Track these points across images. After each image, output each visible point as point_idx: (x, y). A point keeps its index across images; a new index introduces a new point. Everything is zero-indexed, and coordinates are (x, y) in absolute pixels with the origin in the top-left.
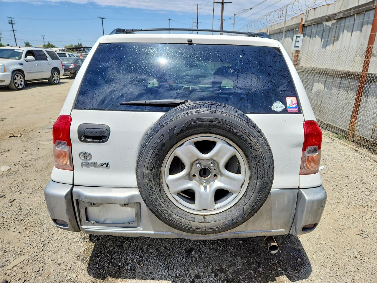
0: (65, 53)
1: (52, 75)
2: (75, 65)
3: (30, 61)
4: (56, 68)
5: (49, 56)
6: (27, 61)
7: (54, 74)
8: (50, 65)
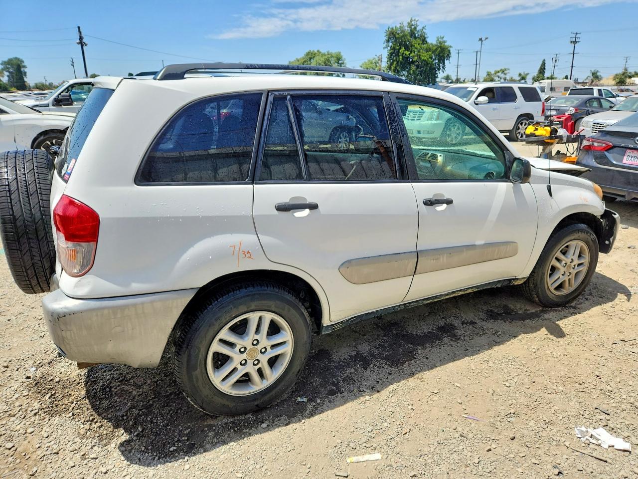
0: (592, 89)
1: (518, 124)
2: (576, 110)
3: (481, 104)
4: (530, 114)
5: (521, 95)
6: (477, 104)
7: (522, 124)
8: (518, 110)
